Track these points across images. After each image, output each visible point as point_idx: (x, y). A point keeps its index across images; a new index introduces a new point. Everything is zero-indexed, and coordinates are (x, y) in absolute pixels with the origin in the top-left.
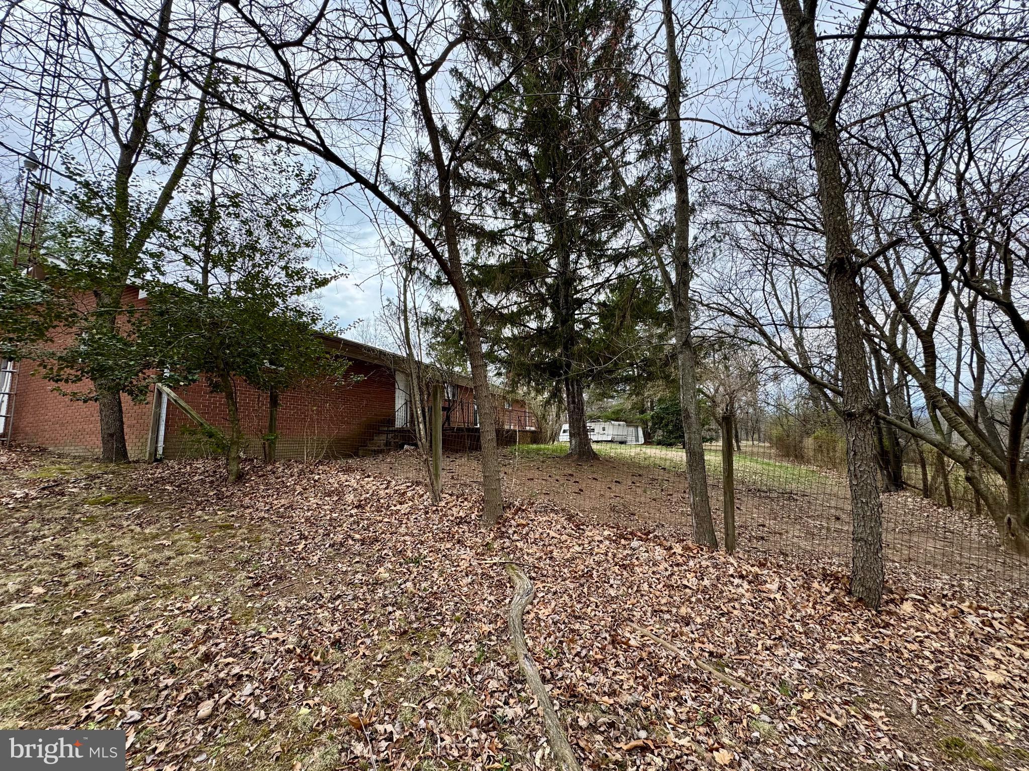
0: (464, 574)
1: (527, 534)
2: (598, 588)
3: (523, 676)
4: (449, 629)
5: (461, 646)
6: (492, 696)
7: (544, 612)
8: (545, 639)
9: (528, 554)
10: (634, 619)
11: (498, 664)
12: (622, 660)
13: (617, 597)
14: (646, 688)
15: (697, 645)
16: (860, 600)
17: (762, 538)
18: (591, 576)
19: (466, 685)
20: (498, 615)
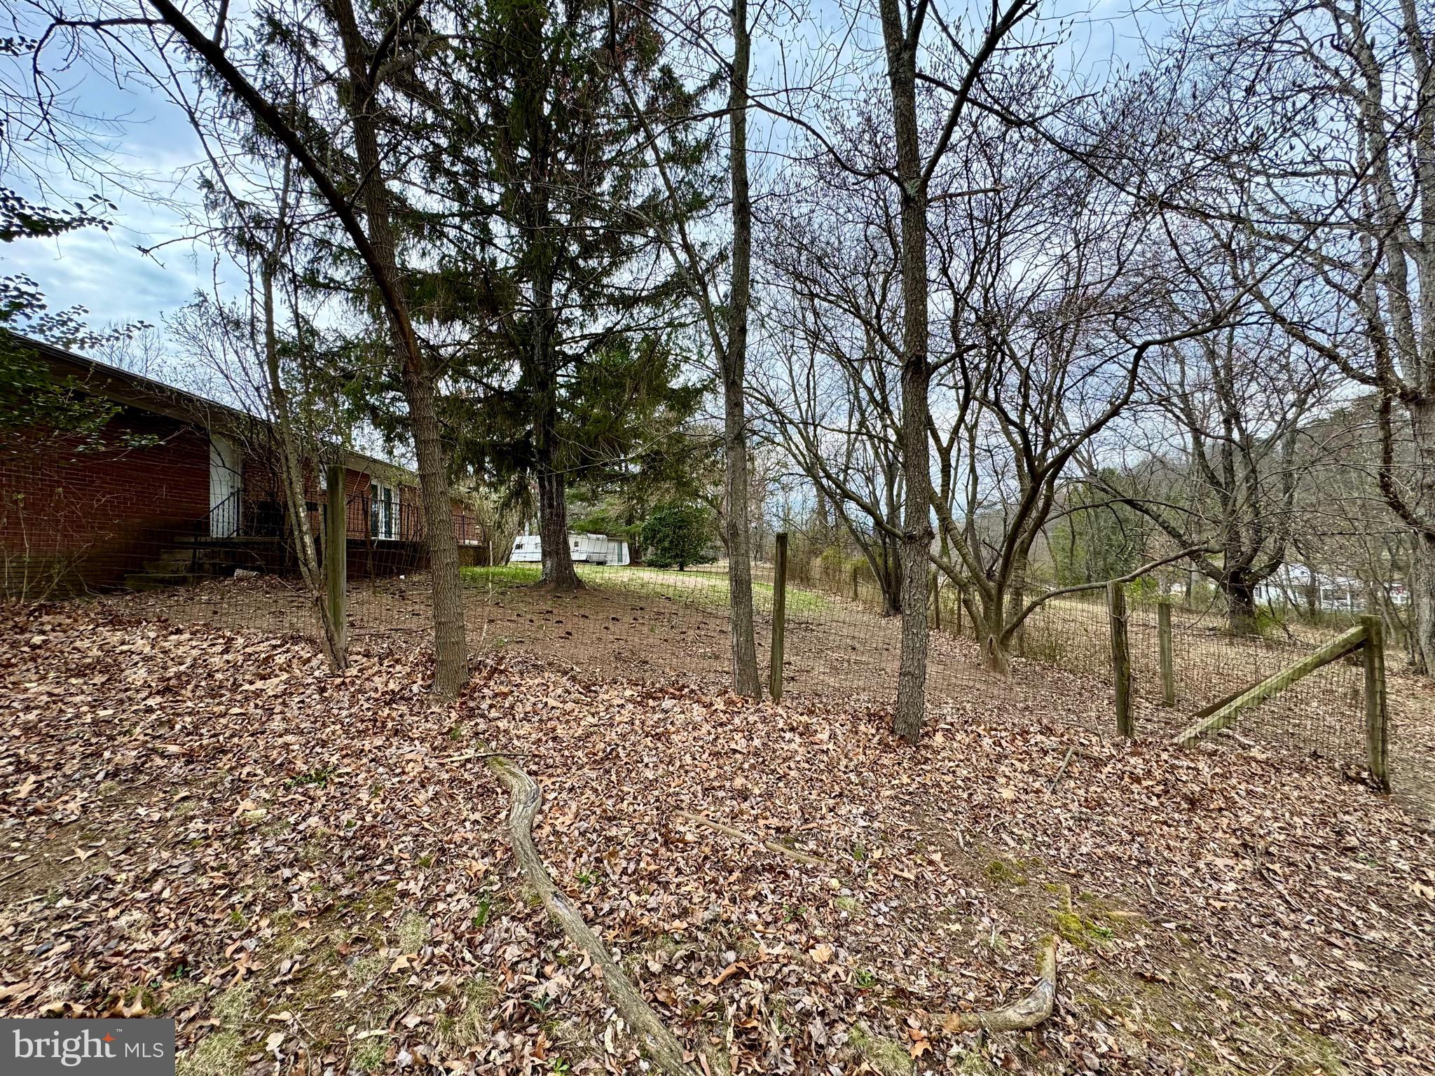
0: (416, 785)
1: (512, 707)
2: (629, 771)
3: (558, 925)
4: (412, 883)
5: (441, 906)
6: (514, 972)
7: (563, 821)
8: (574, 860)
9: (518, 737)
10: (683, 805)
11: (513, 919)
12: (682, 863)
13: (657, 781)
14: (719, 894)
15: (761, 822)
16: (902, 737)
17: (793, 679)
18: (618, 756)
19: (468, 968)
20: (494, 841)
